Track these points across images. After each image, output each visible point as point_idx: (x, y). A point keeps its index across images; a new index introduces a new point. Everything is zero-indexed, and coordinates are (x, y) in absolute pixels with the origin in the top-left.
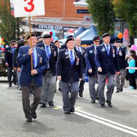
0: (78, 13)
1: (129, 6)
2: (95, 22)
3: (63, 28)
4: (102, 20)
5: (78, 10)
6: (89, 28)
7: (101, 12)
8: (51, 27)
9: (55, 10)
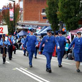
0: (44, 18)
1: (65, 15)
2: (50, 23)
3: (37, 27)
4: (53, 23)
5: (44, 17)
6: (49, 27)
7: (53, 18)
8: (31, 26)
9: (34, 17)
